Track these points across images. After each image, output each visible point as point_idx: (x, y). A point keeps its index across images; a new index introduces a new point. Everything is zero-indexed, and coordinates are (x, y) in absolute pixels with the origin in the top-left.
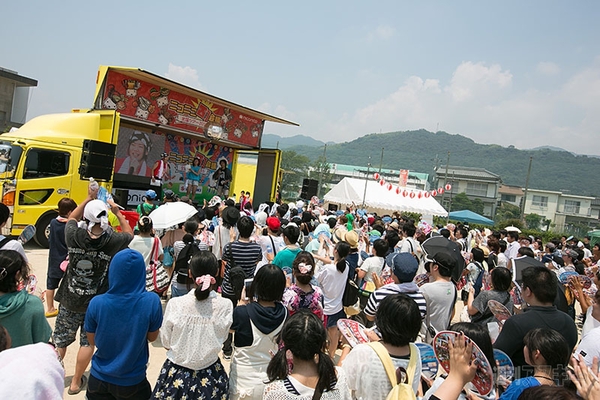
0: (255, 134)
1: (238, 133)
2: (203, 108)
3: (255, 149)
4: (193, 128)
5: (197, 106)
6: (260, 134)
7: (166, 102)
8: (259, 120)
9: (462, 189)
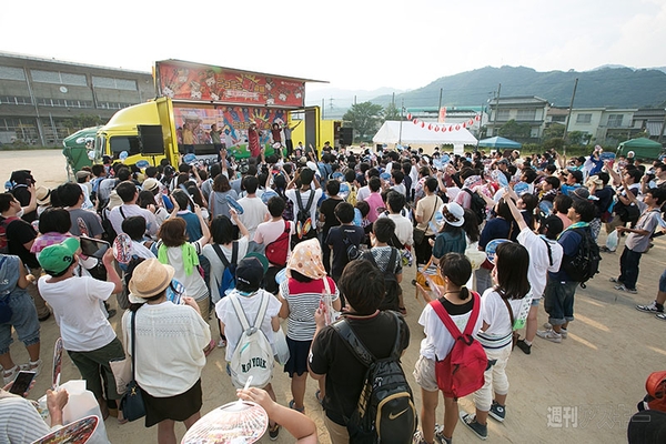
0: (298, 96)
1: (283, 97)
2: (247, 81)
3: (302, 108)
4: (242, 99)
5: (241, 80)
6: (303, 96)
7: (214, 82)
8: (300, 83)
9: (513, 115)
